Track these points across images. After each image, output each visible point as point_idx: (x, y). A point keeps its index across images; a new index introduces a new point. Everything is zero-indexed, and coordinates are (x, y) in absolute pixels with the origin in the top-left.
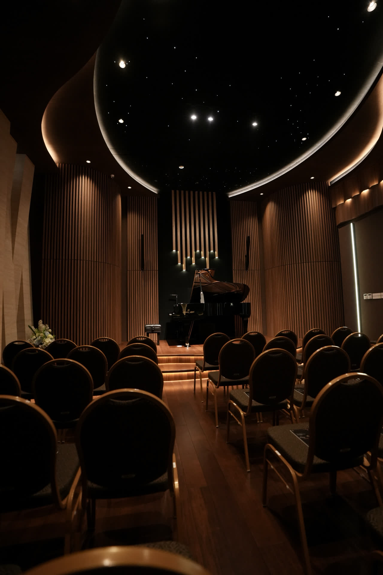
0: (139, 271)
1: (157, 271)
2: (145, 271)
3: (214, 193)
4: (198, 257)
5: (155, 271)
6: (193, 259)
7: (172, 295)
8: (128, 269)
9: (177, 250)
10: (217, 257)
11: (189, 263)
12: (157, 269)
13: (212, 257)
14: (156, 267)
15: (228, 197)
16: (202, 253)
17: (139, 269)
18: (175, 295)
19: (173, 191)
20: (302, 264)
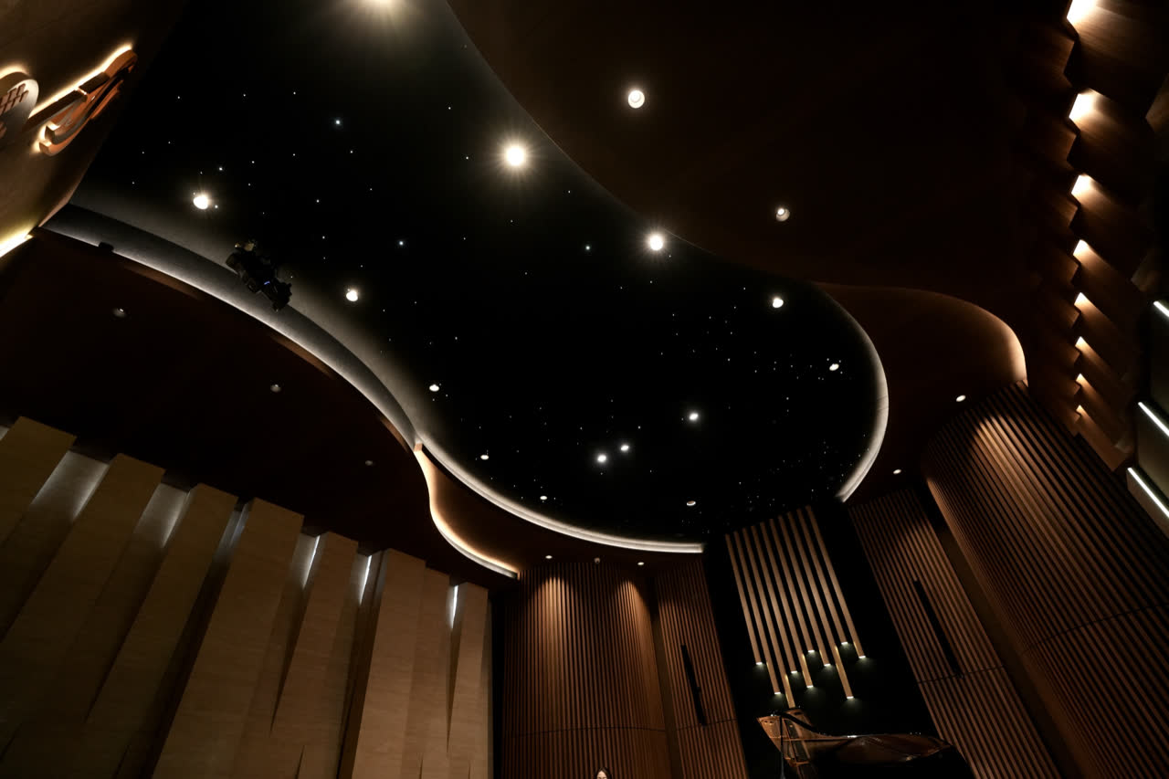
0: (697, 728)
1: (734, 722)
3: (808, 508)
4: (815, 666)
5: (730, 722)
6: (806, 674)
8: (678, 728)
9: (763, 660)
10: (861, 655)
11: (798, 686)
12: (733, 717)
13: (849, 658)
15: (841, 503)
16: (822, 653)
17: (696, 723)
19: (727, 538)
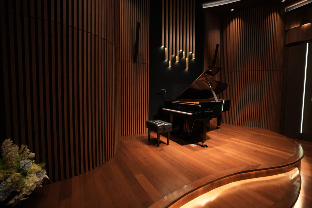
0: (131, 63)
1: (149, 65)
2: (137, 64)
4: (181, 55)
5: (147, 65)
6: (177, 57)
7: (162, 89)
8: (120, 60)
9: (165, 47)
10: (194, 58)
11: (174, 60)
12: (149, 63)
13: (190, 57)
14: (147, 60)
16: (184, 53)
17: (131, 61)
18: (164, 90)
20: (262, 71)
